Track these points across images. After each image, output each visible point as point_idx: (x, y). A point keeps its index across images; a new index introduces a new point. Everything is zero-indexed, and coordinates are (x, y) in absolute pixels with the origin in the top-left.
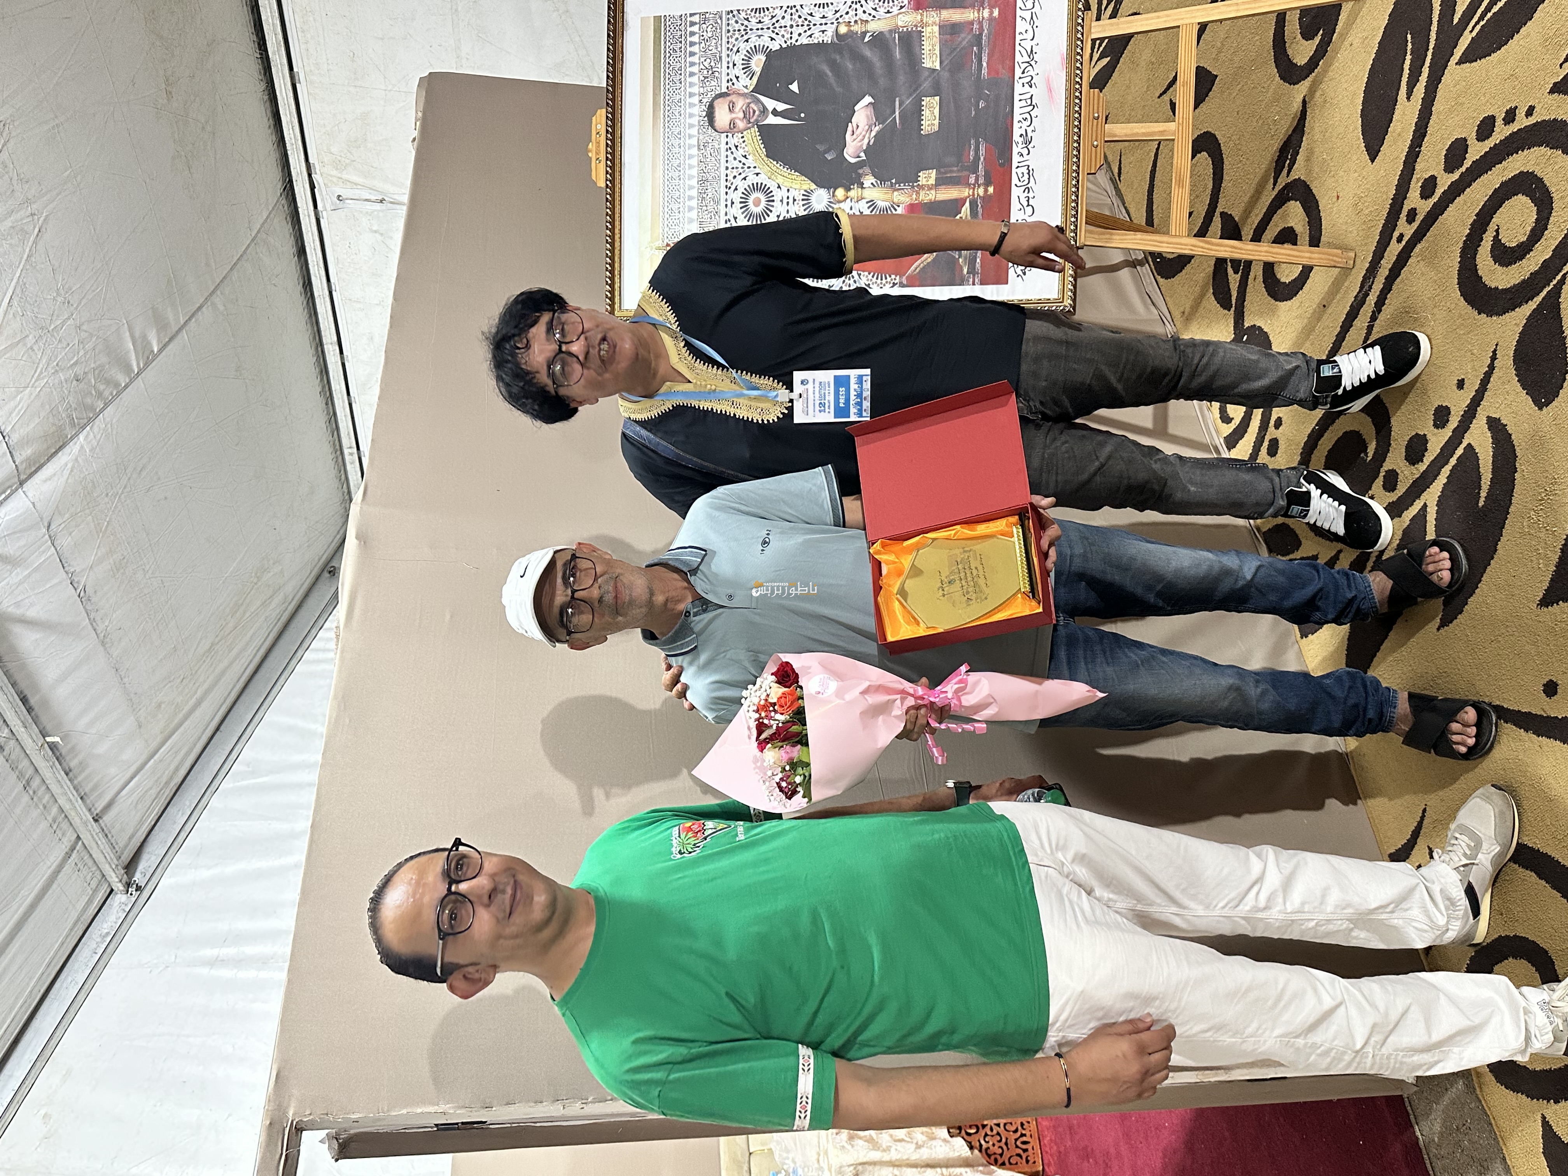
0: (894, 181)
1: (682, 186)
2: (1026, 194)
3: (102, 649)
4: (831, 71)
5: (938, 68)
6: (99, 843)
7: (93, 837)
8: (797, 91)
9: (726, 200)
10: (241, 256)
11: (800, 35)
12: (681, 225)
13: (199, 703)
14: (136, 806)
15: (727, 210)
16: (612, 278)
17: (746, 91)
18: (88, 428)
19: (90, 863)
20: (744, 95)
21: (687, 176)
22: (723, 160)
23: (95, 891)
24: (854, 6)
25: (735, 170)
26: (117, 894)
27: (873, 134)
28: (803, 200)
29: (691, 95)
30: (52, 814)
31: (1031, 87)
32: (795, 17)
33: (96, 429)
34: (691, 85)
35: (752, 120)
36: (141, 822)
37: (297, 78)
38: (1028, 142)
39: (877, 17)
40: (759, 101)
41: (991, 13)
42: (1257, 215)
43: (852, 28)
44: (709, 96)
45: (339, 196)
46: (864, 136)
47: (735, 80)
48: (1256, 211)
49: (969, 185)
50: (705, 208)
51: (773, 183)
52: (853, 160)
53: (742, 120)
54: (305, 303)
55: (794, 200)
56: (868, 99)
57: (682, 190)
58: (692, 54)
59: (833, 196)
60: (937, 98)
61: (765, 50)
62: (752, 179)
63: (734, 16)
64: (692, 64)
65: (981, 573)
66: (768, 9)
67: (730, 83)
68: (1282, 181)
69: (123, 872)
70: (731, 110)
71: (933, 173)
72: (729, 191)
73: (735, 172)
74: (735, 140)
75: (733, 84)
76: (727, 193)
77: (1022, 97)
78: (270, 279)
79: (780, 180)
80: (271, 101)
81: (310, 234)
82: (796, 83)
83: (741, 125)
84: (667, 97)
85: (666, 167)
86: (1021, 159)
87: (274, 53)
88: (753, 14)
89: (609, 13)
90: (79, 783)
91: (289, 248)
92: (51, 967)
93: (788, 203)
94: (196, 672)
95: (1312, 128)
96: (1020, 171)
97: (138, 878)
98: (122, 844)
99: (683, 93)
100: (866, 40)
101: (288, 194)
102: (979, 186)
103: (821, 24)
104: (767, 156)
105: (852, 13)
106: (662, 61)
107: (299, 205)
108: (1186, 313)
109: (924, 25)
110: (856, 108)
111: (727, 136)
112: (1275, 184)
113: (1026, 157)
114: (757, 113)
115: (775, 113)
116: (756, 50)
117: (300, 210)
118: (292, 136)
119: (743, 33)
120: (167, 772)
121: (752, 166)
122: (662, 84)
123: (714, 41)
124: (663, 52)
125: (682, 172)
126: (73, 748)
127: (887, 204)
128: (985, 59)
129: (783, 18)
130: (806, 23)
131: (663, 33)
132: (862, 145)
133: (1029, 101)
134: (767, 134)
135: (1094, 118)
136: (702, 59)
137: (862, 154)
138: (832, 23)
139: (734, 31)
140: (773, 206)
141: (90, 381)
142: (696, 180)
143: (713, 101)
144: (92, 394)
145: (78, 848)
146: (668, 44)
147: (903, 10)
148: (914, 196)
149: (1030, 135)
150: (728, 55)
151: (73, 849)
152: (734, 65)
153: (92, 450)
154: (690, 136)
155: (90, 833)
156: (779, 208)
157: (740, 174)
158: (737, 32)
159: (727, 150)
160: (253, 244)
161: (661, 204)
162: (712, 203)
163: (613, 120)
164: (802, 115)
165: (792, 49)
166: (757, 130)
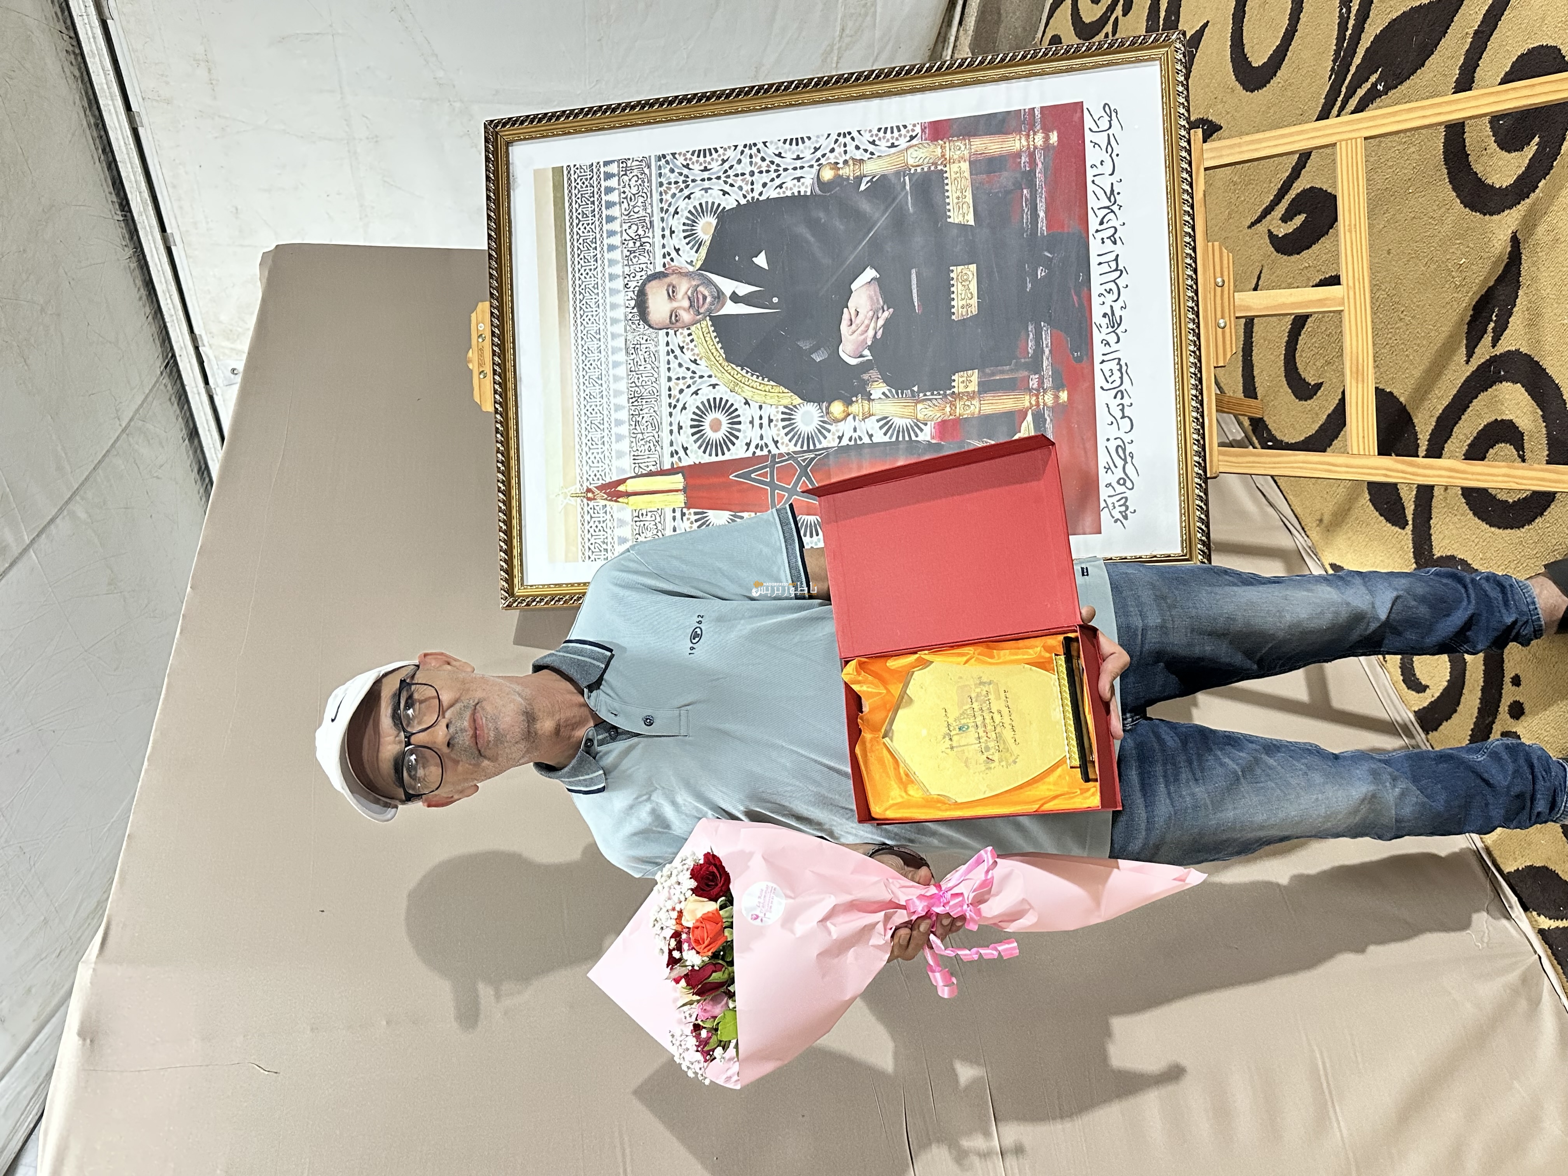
0: (916, 389)
1: (605, 406)
2: (1118, 400)
4: (813, 235)
5: (972, 223)
8: (765, 266)
9: (671, 424)
10: (108, 451)
11: (764, 185)
12: (607, 461)
15: (673, 438)
16: (509, 542)
17: (691, 269)
20: (688, 275)
21: (611, 392)
22: (663, 367)
24: (841, 139)
25: (681, 381)
27: (881, 322)
28: (783, 420)
29: (612, 277)
31: (1115, 243)
32: (757, 160)
34: (612, 262)
35: (702, 310)
37: (171, 240)
38: (1114, 323)
39: (877, 154)
40: (711, 282)
41: (1047, 138)
42: (1439, 400)
43: (841, 172)
44: (638, 278)
45: (233, 370)
46: (868, 326)
47: (674, 254)
48: (1438, 392)
49: (1031, 390)
50: (640, 436)
51: (738, 398)
52: (853, 362)
53: (687, 310)
54: (202, 491)
55: (770, 421)
56: (870, 273)
57: (605, 412)
58: (610, 219)
59: (828, 413)
60: (973, 267)
61: (714, 209)
62: (707, 393)
63: (667, 162)
64: (611, 233)
66: (716, 151)
68: (1484, 351)
70: (671, 296)
71: (974, 376)
72: (674, 412)
73: (681, 385)
74: (680, 338)
75: (672, 260)
76: (671, 414)
77: (1102, 259)
78: (150, 471)
79: (748, 393)
80: (142, 268)
81: (202, 414)
82: (763, 255)
83: (686, 316)
84: (577, 282)
85: (581, 380)
86: (1107, 349)
88: (695, 158)
89: (486, 166)
91: (177, 431)
93: (761, 426)
95: (1536, 279)
96: (1106, 367)
99: (600, 275)
100: (863, 187)
101: (171, 371)
102: (1045, 391)
103: (795, 169)
104: (727, 359)
105: (839, 150)
106: (568, 230)
107: (186, 383)
109: (946, 161)
110: (854, 286)
111: (667, 334)
112: (1468, 358)
113: (1114, 346)
114: (709, 300)
115: (735, 298)
116: (702, 210)
117: (187, 388)
118: (171, 306)
119: (683, 186)
121: (706, 375)
122: (569, 263)
123: (641, 199)
124: (568, 218)
125: (605, 386)
127: (908, 421)
128: (1041, 206)
129: (739, 161)
130: (773, 167)
131: (566, 192)
132: (865, 340)
133: (1113, 265)
134: (726, 329)
135: (1216, 284)
136: (625, 226)
137: (867, 352)
138: (811, 166)
139: (670, 183)
140: (739, 430)
142: (625, 397)
143: (644, 285)
146: (575, 206)
147: (914, 142)
148: (948, 409)
149: (1118, 313)
150: (662, 219)
152: (672, 232)
154: (614, 336)
156: (747, 433)
157: (689, 386)
158: (673, 186)
159: (668, 354)
160: (124, 436)
161: (577, 432)
162: (650, 428)
163: (501, 318)
164: (775, 300)
165: (755, 204)
166: (710, 323)
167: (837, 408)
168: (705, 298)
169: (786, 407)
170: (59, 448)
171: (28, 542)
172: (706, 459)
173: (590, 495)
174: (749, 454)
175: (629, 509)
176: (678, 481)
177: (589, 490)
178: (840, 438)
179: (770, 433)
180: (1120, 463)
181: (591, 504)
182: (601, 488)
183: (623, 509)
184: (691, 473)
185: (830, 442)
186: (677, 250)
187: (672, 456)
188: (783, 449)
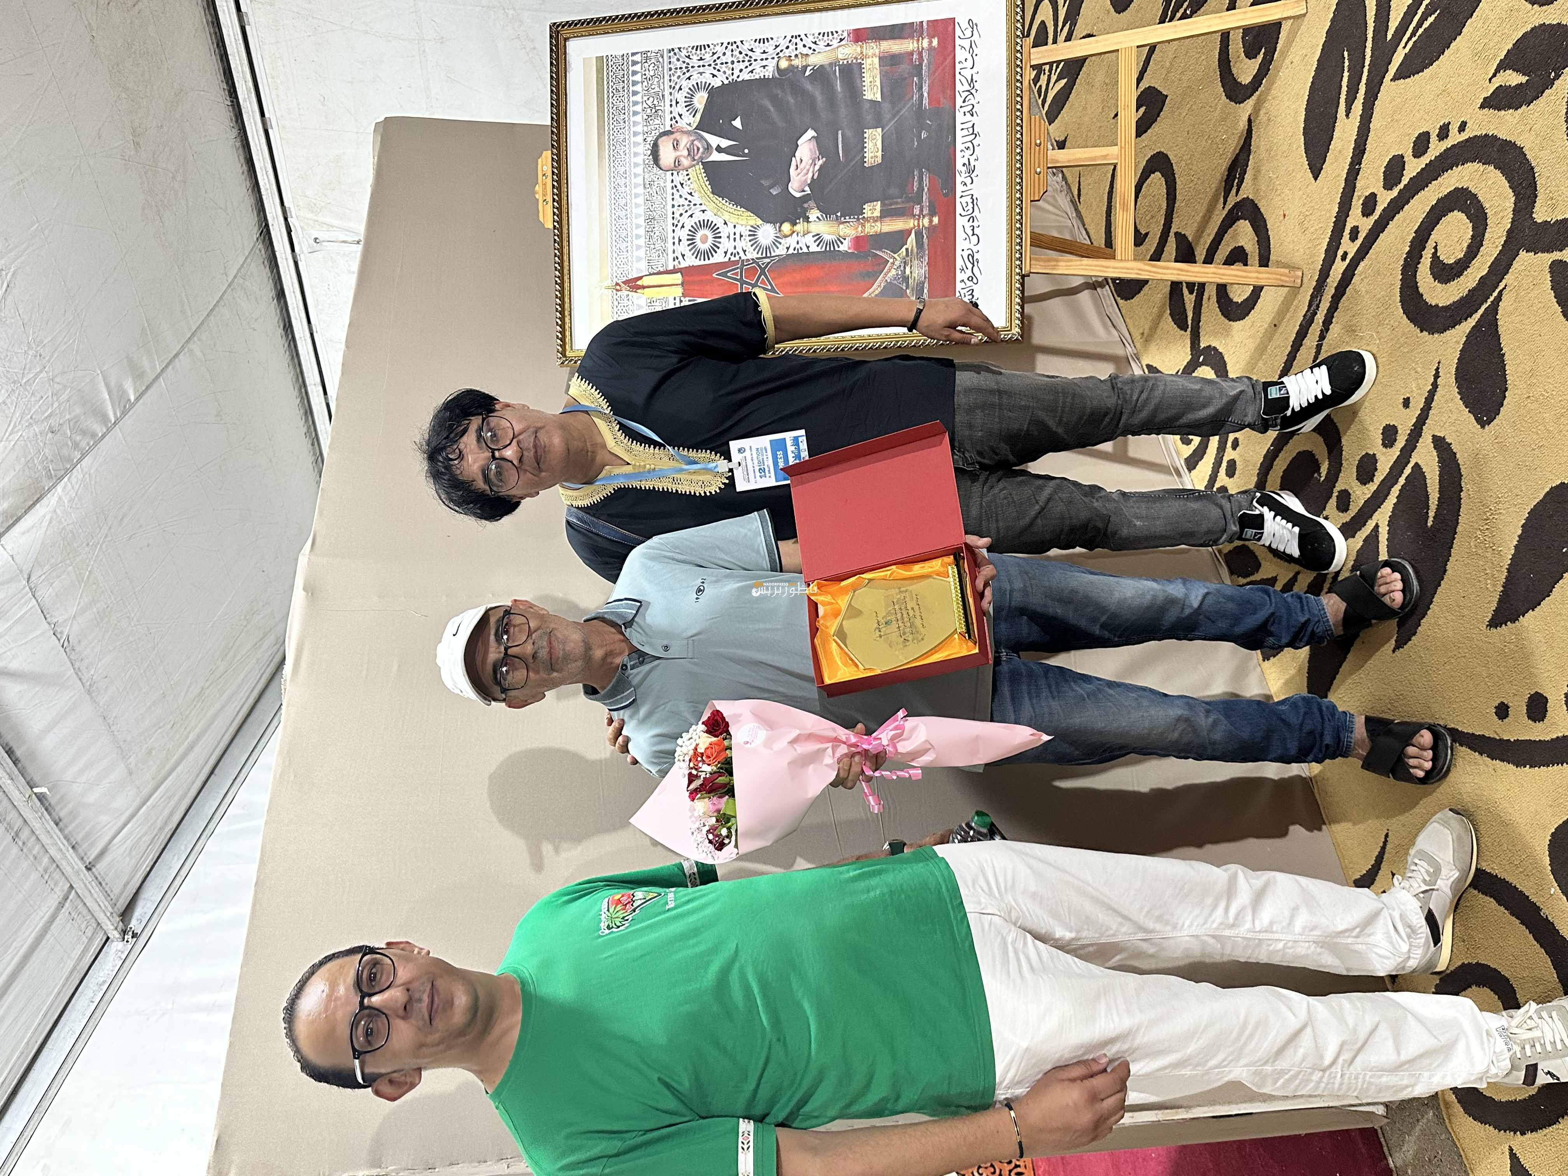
0: (839, 214)
1: (629, 225)
2: (971, 223)
3: (87, 696)
4: (773, 106)
5: (879, 99)
6: (93, 891)
7: (86, 886)
8: (740, 128)
9: (674, 238)
10: (218, 302)
11: (741, 71)
12: (630, 264)
13: (191, 748)
14: (130, 854)
15: (675, 248)
16: (562, 319)
17: (690, 128)
18: (66, 479)
19: (85, 912)
20: (687, 133)
21: (633, 215)
22: (669, 197)
23: (91, 940)
24: (794, 40)
25: (681, 208)
26: (113, 941)
27: (817, 167)
28: (750, 235)
29: (635, 134)
30: (43, 865)
31: (972, 115)
32: (736, 53)
33: (74, 480)
34: (635, 123)
35: (696, 158)
36: (136, 869)
37: (269, 124)
38: (971, 171)
39: (817, 51)
40: (702, 137)
41: (931, 42)
42: (1209, 235)
43: (793, 63)
45: (316, 239)
46: (808, 170)
48: (1208, 231)
49: (914, 216)
50: (652, 246)
51: (720, 219)
52: (798, 195)
53: (686, 158)
54: (286, 345)
55: (741, 236)
56: (811, 133)
57: (629, 229)
60: (879, 130)
61: (707, 87)
62: (698, 217)
63: (675, 54)
64: (635, 103)
65: (917, 614)
66: (709, 46)
67: (674, 121)
68: (1232, 200)
69: (118, 919)
70: (675, 147)
71: (878, 205)
72: (676, 229)
73: (681, 210)
75: (677, 122)
76: (674, 231)
77: (964, 126)
78: (249, 323)
79: (726, 216)
80: (244, 147)
81: (288, 276)
82: (739, 119)
83: (686, 162)
84: (611, 137)
85: (613, 206)
86: (965, 188)
87: (245, 100)
88: (694, 51)
89: (551, 55)
90: (70, 832)
91: (268, 291)
92: (48, 1017)
93: (735, 239)
94: (187, 717)
95: (1258, 147)
96: (964, 200)
97: (135, 924)
98: (116, 891)
99: (627, 132)
100: (807, 74)
101: (264, 238)
102: (924, 217)
103: (762, 60)
104: (713, 193)
105: (792, 47)
106: (606, 101)
107: (276, 248)
108: (1146, 335)
109: (864, 57)
110: (799, 142)
111: (672, 174)
112: (1225, 203)
113: (969, 186)
114: (701, 150)
115: (719, 149)
116: (698, 87)
117: (277, 254)
118: (266, 181)
119: (685, 70)
120: (161, 818)
121: (698, 203)
122: (606, 124)
124: (606, 92)
125: (629, 211)
126: (62, 798)
127: (834, 237)
128: (925, 89)
129: (724, 54)
130: (747, 58)
131: (605, 74)
132: (806, 180)
133: (971, 130)
134: (712, 171)
135: (1036, 144)
136: (645, 98)
137: (807, 188)
138: (773, 58)
139: (676, 69)
140: (720, 243)
141: (65, 433)
142: (643, 219)
143: (657, 139)
144: (67, 445)
145: (71, 897)
146: (611, 84)
147: (843, 43)
148: (860, 229)
149: (972, 163)
150: (671, 94)
151: (66, 898)
152: (677, 103)
153: (71, 500)
154: (636, 175)
155: (83, 882)
156: (726, 244)
157: (686, 211)
158: (679, 70)
159: (673, 188)
160: (230, 290)
161: (609, 243)
162: (659, 241)
163: (558, 162)
164: (746, 151)
165: (734, 85)
166: (701, 167)
167: (786, 227)
168: (698, 149)
169: (752, 226)
170: (183, 295)
171: (159, 371)
172: (697, 263)
173: (618, 287)
174: (726, 259)
175: (644, 297)
176: (678, 278)
177: (617, 284)
178: (788, 248)
179: (741, 244)
180: (970, 266)
181: (619, 293)
182: (624, 283)
183: (640, 297)
184: (686, 272)
185: (781, 251)
186: (680, 115)
187: (674, 260)
188: (749, 256)
